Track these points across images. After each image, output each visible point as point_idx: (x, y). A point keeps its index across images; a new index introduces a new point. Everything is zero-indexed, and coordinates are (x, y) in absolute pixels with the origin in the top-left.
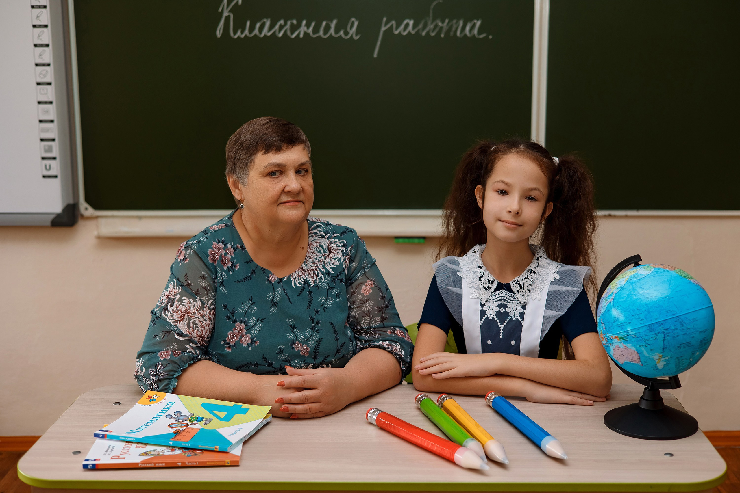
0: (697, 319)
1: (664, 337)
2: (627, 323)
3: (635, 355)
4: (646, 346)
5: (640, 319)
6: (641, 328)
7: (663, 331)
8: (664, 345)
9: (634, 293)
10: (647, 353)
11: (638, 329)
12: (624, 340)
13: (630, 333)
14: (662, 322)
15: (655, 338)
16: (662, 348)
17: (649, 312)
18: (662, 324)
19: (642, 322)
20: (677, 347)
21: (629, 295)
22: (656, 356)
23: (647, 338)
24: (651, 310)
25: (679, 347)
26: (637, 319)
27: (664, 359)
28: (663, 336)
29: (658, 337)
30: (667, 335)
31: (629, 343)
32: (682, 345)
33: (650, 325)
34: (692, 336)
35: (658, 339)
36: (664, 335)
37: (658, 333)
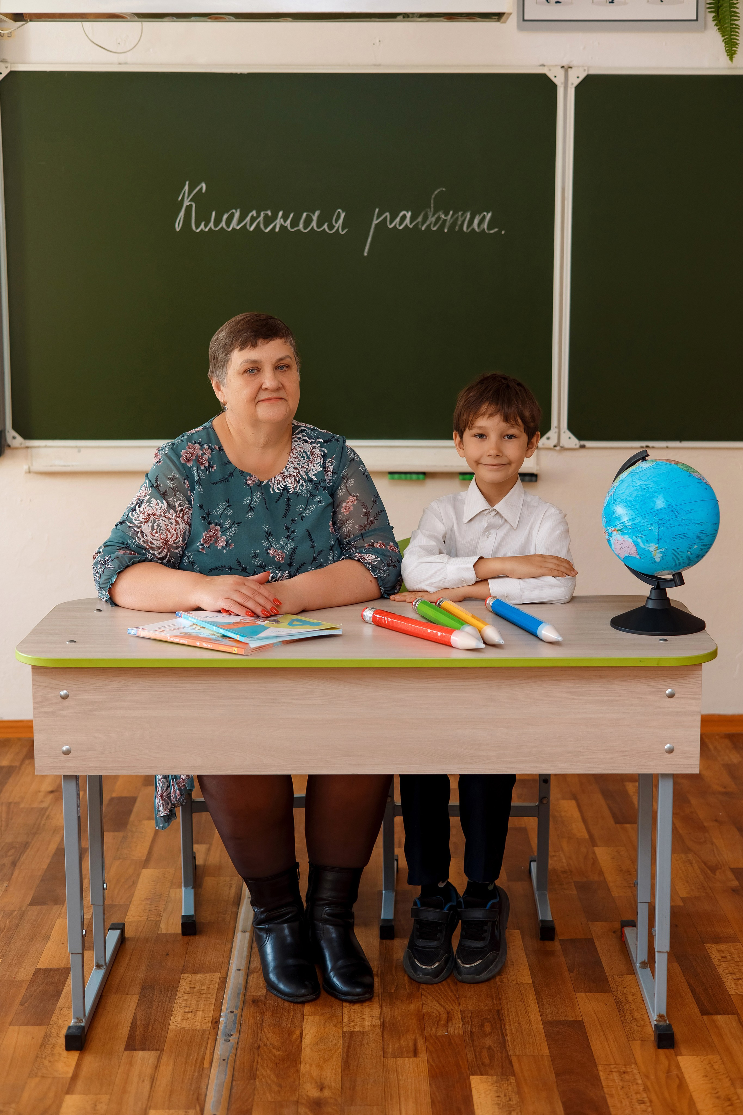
0: (693, 511)
1: (659, 528)
2: (623, 515)
3: (631, 547)
4: (642, 537)
5: (636, 510)
6: (636, 518)
7: (657, 521)
8: (659, 535)
9: (631, 485)
10: (643, 544)
11: (634, 519)
12: (621, 531)
13: (626, 525)
14: (656, 512)
15: (649, 529)
16: (657, 538)
17: (645, 503)
18: (657, 514)
19: (637, 512)
20: (672, 539)
21: (627, 487)
22: (652, 547)
23: (642, 528)
24: (646, 501)
25: (675, 538)
26: (632, 510)
27: (660, 550)
28: (657, 527)
29: (652, 528)
30: (662, 525)
31: (626, 535)
32: (677, 536)
33: (645, 516)
34: (687, 527)
35: (652, 530)
36: (659, 525)
37: (653, 523)
